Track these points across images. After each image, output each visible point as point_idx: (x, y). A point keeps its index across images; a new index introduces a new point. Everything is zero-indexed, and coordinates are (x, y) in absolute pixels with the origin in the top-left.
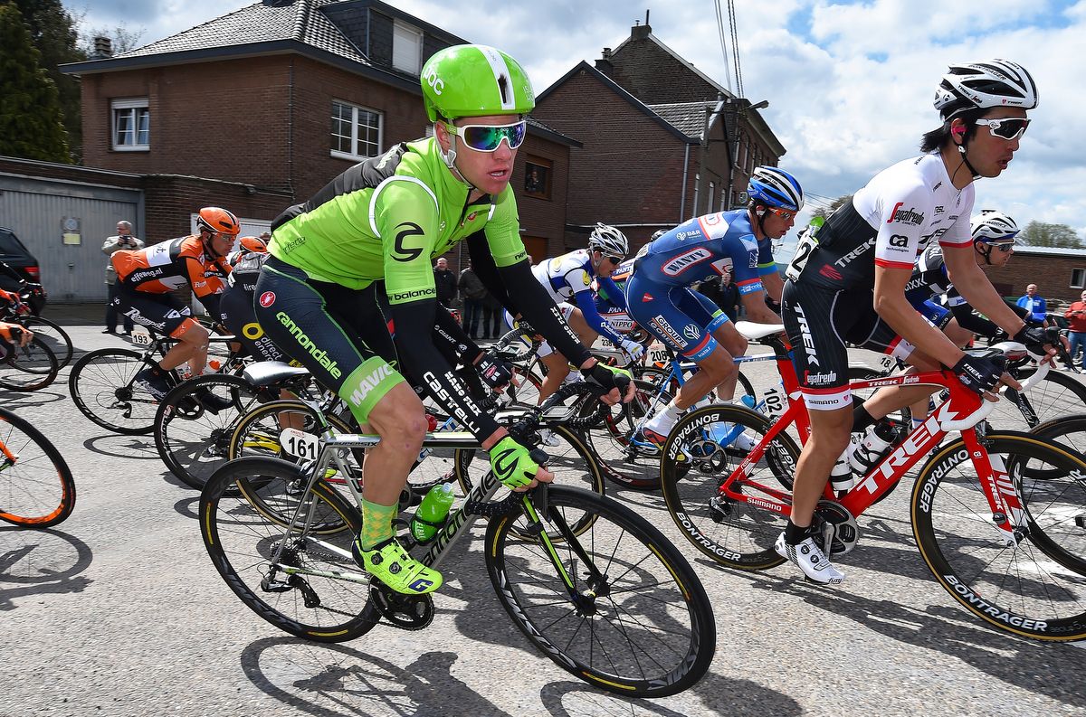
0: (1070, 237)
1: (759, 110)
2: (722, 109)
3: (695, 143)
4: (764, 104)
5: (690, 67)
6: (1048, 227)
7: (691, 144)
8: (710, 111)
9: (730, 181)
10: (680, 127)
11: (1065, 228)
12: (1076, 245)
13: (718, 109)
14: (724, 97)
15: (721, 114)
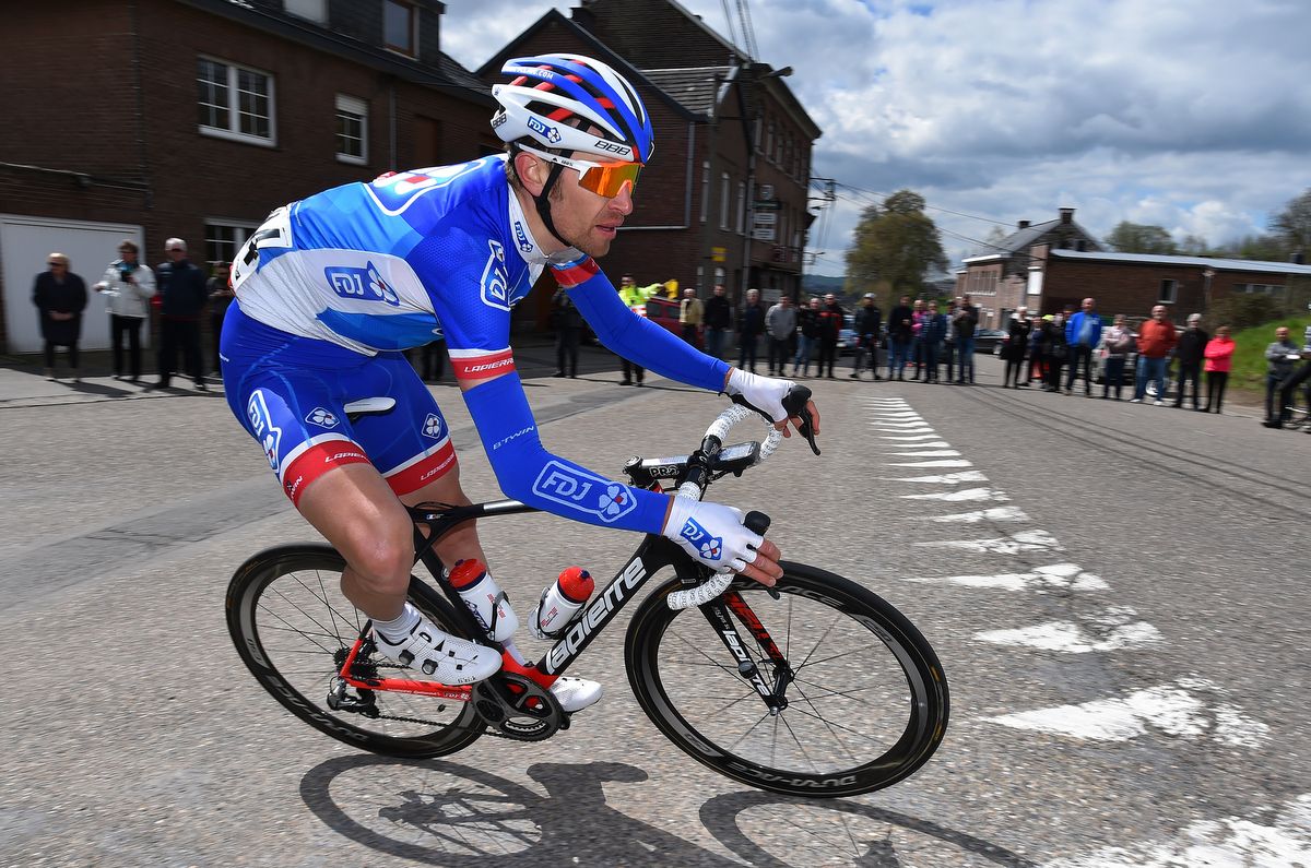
0: (1164, 241)
1: (783, 78)
2: (737, 77)
3: (701, 120)
4: (788, 71)
5: (696, 21)
6: (1142, 228)
7: (697, 123)
8: (720, 80)
9: (750, 171)
10: (682, 99)
11: (1158, 229)
12: (1171, 251)
13: (730, 77)
14: (739, 61)
15: (735, 83)
